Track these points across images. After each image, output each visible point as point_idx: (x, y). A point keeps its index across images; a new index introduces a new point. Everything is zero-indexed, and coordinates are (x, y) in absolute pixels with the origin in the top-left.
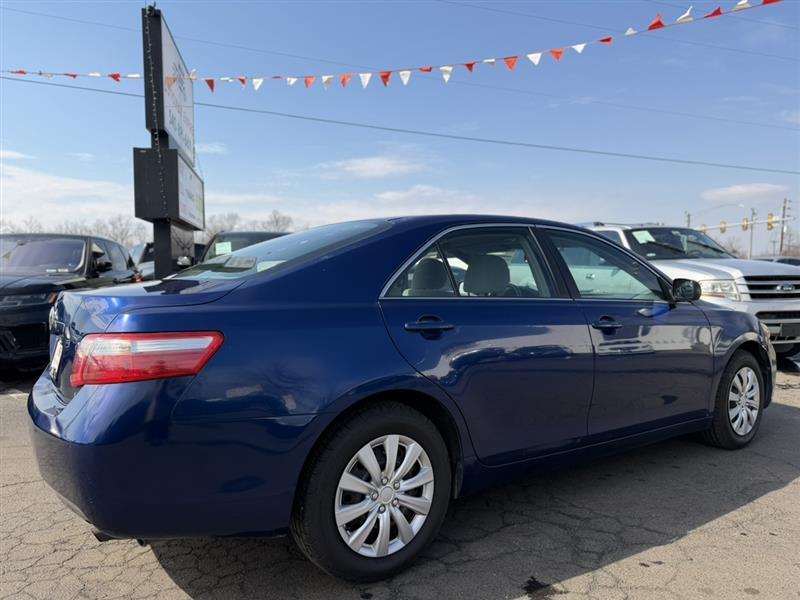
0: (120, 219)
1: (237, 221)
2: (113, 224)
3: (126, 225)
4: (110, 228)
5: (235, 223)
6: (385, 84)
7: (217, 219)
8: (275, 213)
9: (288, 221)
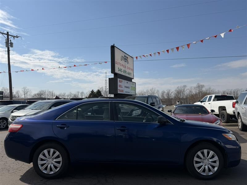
0: (153, 89)
1: (186, 87)
2: (151, 90)
3: (154, 90)
4: (150, 91)
5: (185, 88)
6: (178, 51)
7: (179, 87)
8: (198, 84)
9: (203, 86)
